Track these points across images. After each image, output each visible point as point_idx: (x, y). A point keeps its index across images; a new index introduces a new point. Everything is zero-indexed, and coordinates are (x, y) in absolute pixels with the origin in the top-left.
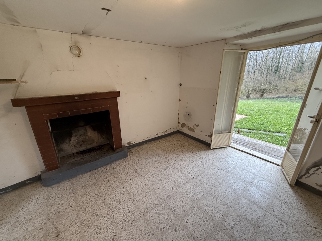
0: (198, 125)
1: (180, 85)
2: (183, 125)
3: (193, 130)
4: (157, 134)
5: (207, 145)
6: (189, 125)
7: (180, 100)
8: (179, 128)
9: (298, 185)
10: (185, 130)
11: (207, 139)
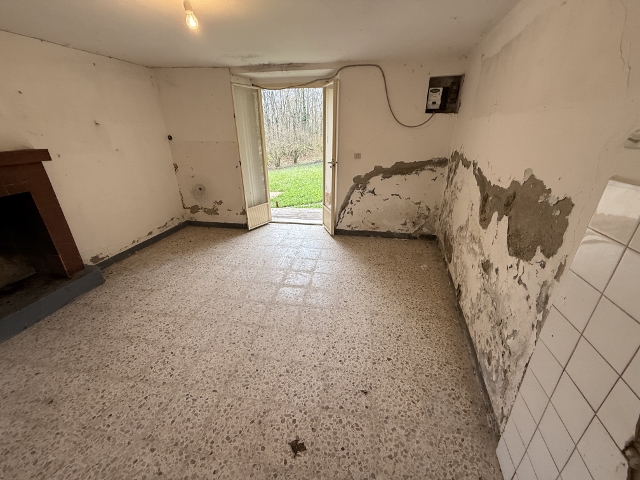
0: (221, 202)
1: (170, 138)
2: (194, 209)
3: (214, 212)
4: (150, 233)
5: (243, 228)
6: (205, 206)
7: (176, 167)
8: (188, 216)
9: (337, 233)
10: (201, 217)
11: (239, 220)
